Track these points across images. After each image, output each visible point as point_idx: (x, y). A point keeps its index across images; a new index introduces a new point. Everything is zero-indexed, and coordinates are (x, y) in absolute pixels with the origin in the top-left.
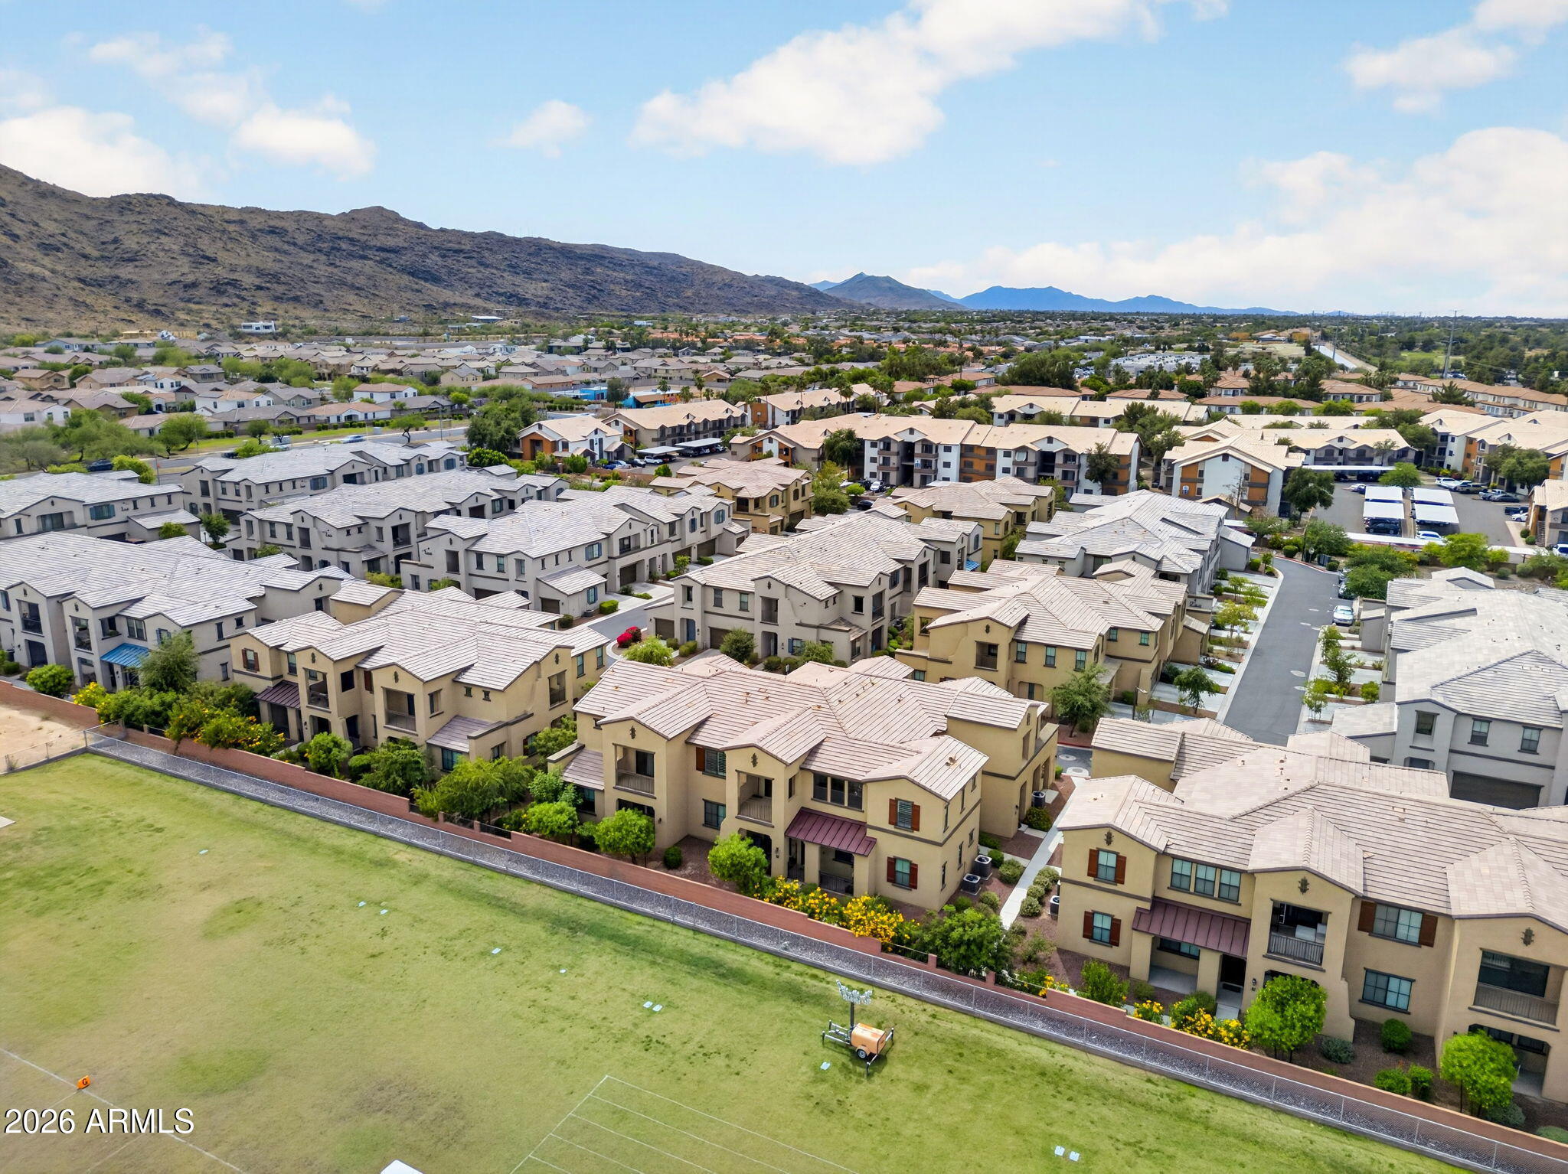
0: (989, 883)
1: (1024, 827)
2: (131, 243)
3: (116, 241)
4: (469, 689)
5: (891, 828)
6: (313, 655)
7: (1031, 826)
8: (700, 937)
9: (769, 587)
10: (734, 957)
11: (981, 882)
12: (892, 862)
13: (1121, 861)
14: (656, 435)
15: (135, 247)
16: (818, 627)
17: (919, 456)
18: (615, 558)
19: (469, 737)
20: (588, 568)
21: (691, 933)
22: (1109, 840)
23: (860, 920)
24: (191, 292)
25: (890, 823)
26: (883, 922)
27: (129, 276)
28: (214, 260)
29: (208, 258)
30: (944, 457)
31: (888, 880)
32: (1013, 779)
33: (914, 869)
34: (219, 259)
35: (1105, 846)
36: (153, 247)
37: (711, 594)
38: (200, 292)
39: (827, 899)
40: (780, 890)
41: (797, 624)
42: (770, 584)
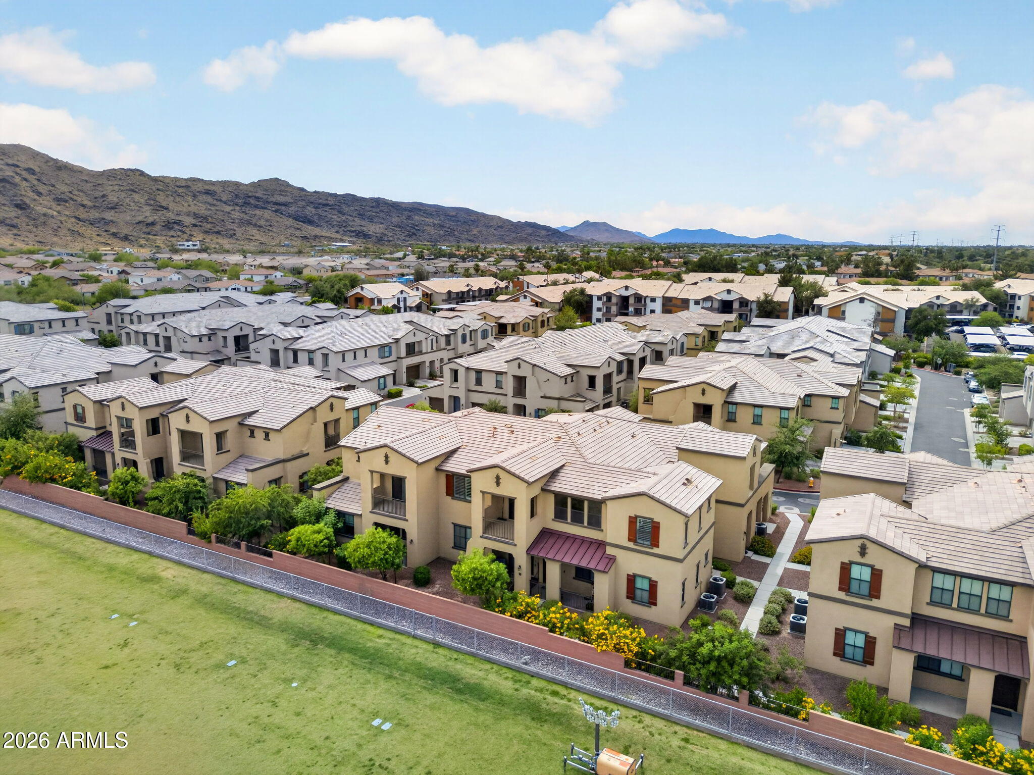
0: (724, 602)
1: (750, 554)
2: (113, 198)
3: (104, 196)
4: (252, 430)
5: (631, 545)
6: (123, 403)
7: (756, 552)
8: (441, 651)
9: (519, 367)
10: (471, 671)
11: (717, 602)
12: (631, 580)
13: (877, 575)
14: (445, 297)
15: (115, 200)
16: (559, 399)
17: (632, 305)
18: (402, 358)
19: (247, 470)
20: (381, 364)
21: (431, 647)
22: (863, 551)
23: (603, 634)
24: (150, 228)
25: (630, 540)
26: (625, 637)
27: (111, 218)
28: (166, 209)
29: (162, 207)
30: (650, 306)
31: (628, 597)
32: (742, 506)
33: (653, 585)
34: (170, 208)
35: (858, 559)
36: (127, 200)
37: (473, 375)
38: (157, 227)
39: (568, 614)
40: (522, 605)
41: (542, 397)
42: (519, 364)
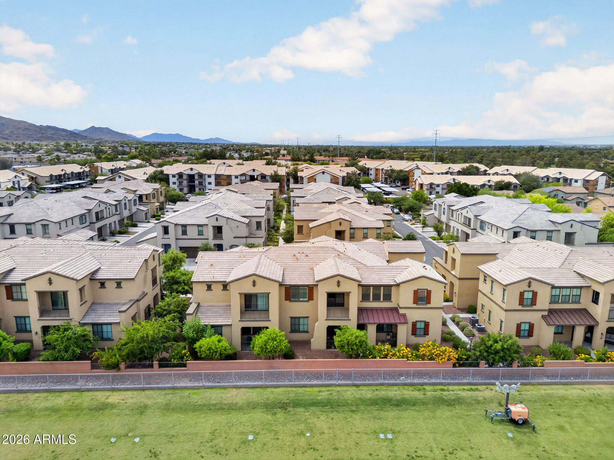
4: (103, 283)
5: (415, 306)
8: (361, 388)
9: (217, 220)
10: (394, 393)
12: (414, 324)
13: (535, 294)
14: (48, 179)
16: (246, 237)
17: (197, 180)
18: (94, 223)
19: (120, 312)
20: (83, 228)
21: (355, 388)
22: (530, 285)
30: (208, 180)
31: (412, 335)
33: (427, 325)
35: (528, 289)
37: (180, 229)
40: (385, 351)
41: (234, 237)
42: (217, 218)
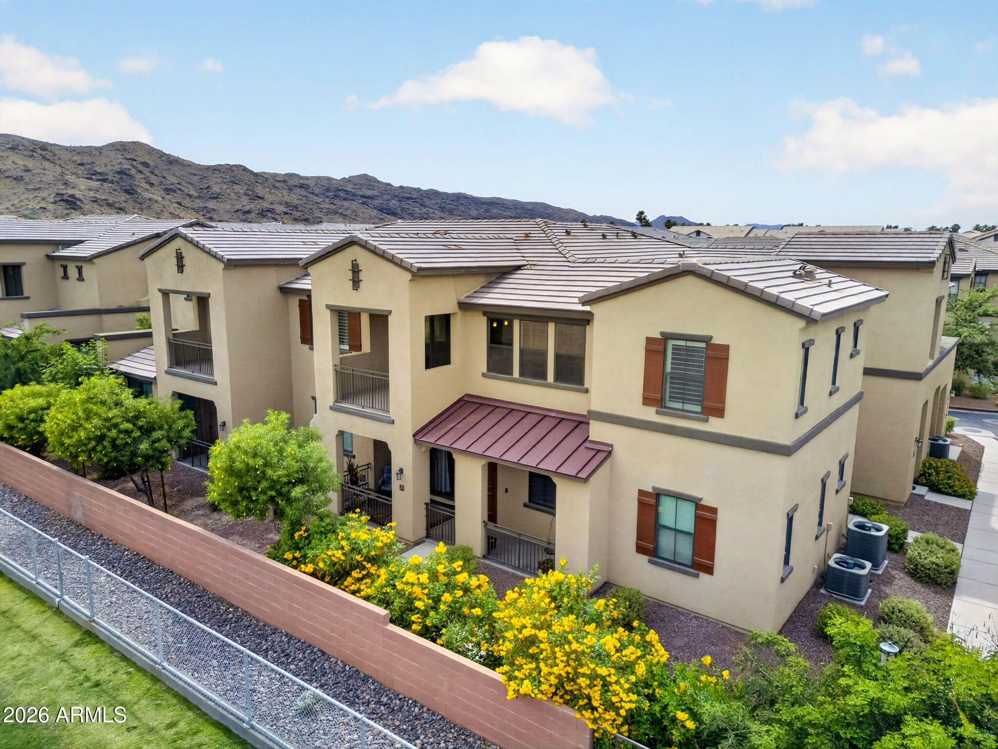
0: (888, 579)
1: (921, 490)
2: (216, 189)
3: (208, 187)
4: (65, 267)
5: (650, 414)
7: (934, 488)
11: (872, 576)
12: (647, 504)
15: (219, 191)
24: (247, 216)
25: (647, 401)
27: (214, 207)
28: (262, 198)
29: (259, 197)
31: (640, 549)
32: (917, 377)
33: (706, 519)
34: (266, 198)
36: (228, 191)
38: (253, 215)
